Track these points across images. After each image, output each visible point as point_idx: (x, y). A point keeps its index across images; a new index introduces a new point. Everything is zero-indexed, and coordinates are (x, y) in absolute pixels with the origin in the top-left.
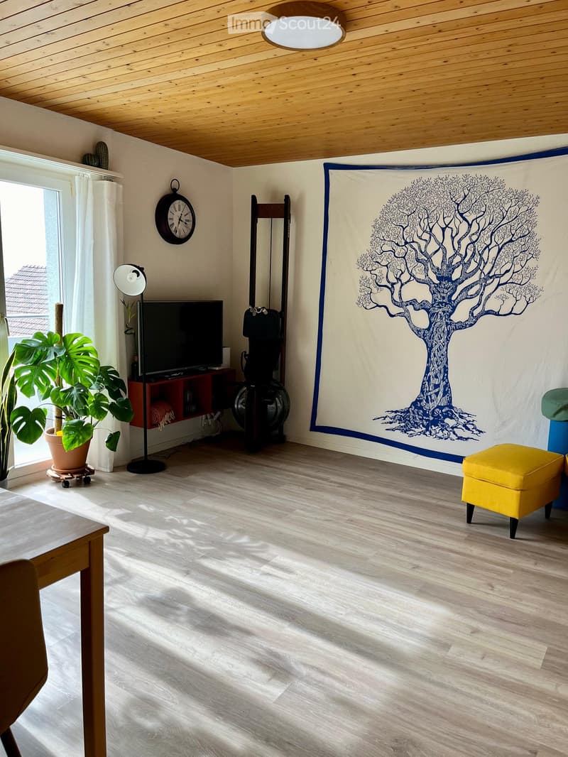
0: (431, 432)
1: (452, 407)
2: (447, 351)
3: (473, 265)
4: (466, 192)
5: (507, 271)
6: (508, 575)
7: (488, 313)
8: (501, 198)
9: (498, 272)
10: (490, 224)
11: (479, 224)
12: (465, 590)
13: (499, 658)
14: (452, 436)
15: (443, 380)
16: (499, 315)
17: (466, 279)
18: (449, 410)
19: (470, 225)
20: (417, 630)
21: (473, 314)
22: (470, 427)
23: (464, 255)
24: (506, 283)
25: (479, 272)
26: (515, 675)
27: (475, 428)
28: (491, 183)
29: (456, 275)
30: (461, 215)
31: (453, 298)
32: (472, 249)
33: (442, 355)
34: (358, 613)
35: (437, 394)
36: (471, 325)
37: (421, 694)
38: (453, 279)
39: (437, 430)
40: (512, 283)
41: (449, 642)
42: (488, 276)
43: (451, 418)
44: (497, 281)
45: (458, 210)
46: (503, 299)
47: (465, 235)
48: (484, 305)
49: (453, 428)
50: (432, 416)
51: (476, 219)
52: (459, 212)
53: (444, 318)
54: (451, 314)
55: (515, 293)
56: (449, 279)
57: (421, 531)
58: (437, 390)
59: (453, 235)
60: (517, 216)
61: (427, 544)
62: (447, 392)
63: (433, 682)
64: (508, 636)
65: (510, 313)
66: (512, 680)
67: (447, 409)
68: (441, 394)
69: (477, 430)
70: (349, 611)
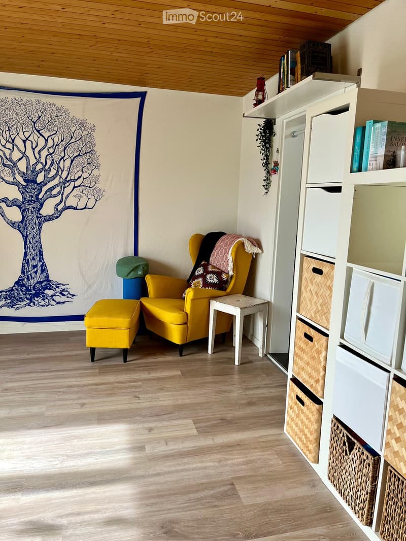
0: (34, 303)
1: (50, 281)
2: (40, 238)
3: (53, 172)
4: (40, 114)
5: (79, 177)
6: (140, 386)
7: (69, 208)
8: (67, 122)
9: (72, 178)
10: (62, 141)
11: (53, 140)
12: (126, 407)
13: (175, 439)
14: (52, 302)
15: (40, 261)
16: (77, 209)
17: (49, 182)
18: (48, 283)
19: (47, 141)
20: (117, 447)
21: (57, 209)
22: (65, 293)
23: (44, 163)
24: (79, 186)
25: (58, 177)
26: (189, 445)
27: (69, 293)
28: (59, 110)
29: (40, 178)
30: (38, 131)
31: (40, 196)
32: (51, 159)
33: (37, 242)
34: (69, 457)
35: (36, 272)
36: (57, 217)
37: (152, 488)
38: (38, 182)
39: (40, 301)
40: (84, 186)
41: (142, 444)
42: (66, 181)
43: (50, 289)
44: (72, 184)
45: (35, 127)
46: (79, 197)
47: (44, 148)
48: (65, 202)
49: (52, 296)
50: (34, 290)
51: (51, 136)
52: (36, 129)
53: (34, 213)
54: (40, 209)
55: (86, 193)
56: (35, 182)
57: (65, 378)
58: (36, 269)
59: (34, 147)
60: (81, 138)
61: (78, 386)
62: (44, 269)
63: (153, 476)
64: (168, 423)
65: (85, 208)
66: (190, 449)
67: (46, 283)
68: (39, 272)
69: (71, 295)
70: (61, 458)
